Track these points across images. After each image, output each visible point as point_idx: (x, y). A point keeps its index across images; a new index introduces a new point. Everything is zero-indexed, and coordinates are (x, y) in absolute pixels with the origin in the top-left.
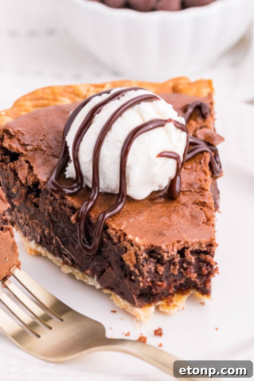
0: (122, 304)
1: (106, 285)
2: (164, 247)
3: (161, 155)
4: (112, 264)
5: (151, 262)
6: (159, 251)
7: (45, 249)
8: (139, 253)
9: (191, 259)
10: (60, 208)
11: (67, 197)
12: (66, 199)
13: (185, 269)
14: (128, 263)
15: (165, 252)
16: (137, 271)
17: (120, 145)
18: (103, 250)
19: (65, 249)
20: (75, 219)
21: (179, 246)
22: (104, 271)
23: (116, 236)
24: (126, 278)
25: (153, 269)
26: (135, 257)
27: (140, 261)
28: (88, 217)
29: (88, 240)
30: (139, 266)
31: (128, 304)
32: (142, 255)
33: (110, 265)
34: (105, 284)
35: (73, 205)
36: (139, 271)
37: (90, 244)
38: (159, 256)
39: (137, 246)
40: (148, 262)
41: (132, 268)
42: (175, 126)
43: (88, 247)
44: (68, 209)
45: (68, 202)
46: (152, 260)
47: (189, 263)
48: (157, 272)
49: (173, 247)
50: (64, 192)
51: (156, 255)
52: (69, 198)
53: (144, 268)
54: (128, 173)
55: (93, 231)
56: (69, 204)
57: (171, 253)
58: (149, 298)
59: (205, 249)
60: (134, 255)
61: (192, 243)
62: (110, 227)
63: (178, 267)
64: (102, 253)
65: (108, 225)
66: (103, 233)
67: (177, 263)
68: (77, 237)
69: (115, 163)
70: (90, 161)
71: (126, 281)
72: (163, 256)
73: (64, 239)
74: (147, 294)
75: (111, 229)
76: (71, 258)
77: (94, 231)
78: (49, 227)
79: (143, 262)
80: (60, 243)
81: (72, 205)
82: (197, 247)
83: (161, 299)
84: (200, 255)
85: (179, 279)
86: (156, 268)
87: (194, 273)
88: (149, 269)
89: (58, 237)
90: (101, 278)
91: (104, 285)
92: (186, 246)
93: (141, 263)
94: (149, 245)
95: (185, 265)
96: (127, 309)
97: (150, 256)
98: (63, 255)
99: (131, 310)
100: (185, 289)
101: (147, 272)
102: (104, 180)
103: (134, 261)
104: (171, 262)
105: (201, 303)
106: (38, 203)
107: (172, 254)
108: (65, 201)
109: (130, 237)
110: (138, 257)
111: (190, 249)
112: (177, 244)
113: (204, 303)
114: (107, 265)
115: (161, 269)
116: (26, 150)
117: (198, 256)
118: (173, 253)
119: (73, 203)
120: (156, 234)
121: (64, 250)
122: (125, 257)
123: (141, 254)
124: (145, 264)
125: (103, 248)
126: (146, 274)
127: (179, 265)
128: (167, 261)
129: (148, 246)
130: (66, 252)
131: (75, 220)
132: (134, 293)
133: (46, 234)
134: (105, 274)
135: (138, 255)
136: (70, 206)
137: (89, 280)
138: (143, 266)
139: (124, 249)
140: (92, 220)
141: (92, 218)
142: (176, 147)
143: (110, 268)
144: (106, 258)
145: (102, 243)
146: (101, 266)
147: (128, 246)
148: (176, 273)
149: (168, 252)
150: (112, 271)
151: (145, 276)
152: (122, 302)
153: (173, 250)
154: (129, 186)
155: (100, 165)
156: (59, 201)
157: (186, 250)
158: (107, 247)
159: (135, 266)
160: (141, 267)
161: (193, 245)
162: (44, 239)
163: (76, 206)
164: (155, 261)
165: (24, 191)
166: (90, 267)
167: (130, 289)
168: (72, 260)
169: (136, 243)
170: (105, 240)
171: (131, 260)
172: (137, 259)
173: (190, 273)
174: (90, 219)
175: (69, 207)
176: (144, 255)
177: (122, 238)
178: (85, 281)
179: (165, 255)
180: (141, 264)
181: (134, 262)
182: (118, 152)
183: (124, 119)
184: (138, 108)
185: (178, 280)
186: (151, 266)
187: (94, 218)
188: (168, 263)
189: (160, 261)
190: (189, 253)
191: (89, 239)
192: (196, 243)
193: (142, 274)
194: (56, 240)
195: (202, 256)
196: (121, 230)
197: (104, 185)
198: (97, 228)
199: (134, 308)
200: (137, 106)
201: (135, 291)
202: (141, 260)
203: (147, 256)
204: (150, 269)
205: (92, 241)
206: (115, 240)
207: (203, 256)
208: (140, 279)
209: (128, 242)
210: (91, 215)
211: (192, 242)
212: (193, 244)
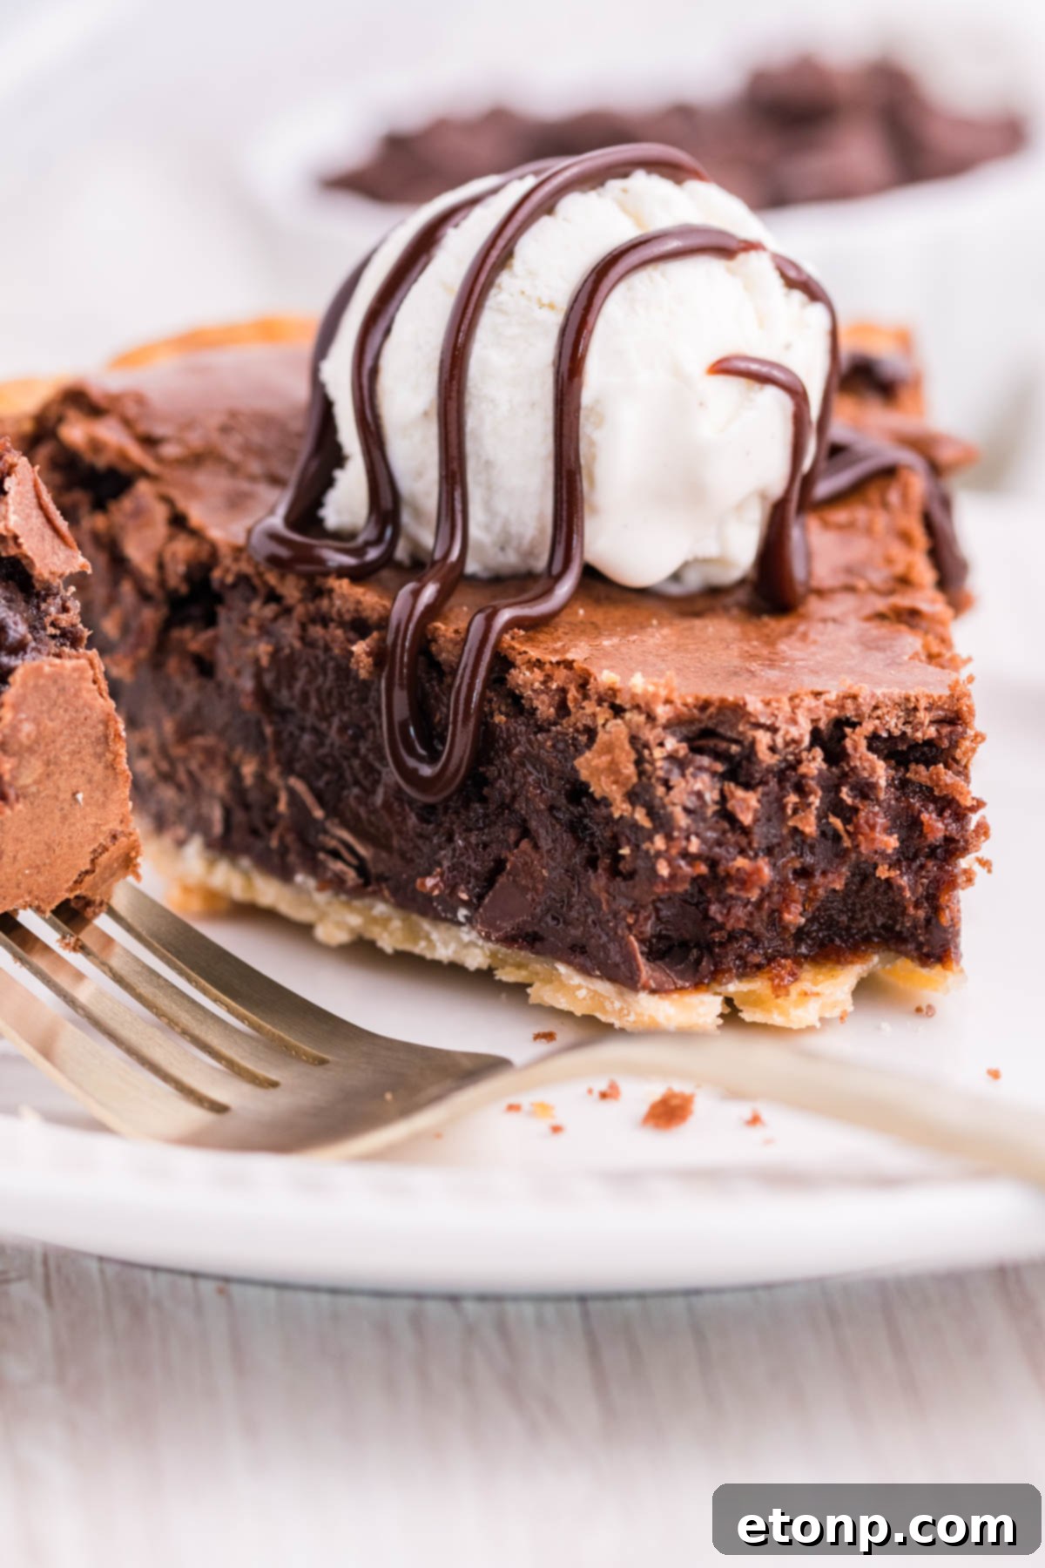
0: (582, 993)
1: (507, 927)
2: (754, 705)
3: (725, 365)
4: (533, 824)
5: (701, 769)
6: (733, 726)
7: (245, 862)
8: (650, 735)
9: (873, 771)
10: (302, 639)
11: (333, 583)
12: (331, 591)
13: (848, 814)
14: (602, 786)
15: (758, 726)
16: (640, 816)
17: (555, 320)
18: (492, 771)
19: (328, 825)
20: (368, 649)
21: (817, 707)
22: (500, 865)
23: (547, 690)
24: (595, 869)
25: (711, 796)
26: (633, 756)
27: (655, 769)
28: (424, 642)
29: (427, 742)
30: (649, 788)
31: (604, 987)
32: (661, 745)
33: (526, 832)
34: (505, 925)
35: (360, 608)
36: (651, 813)
37: (433, 758)
38: (735, 749)
39: (637, 707)
40: (690, 770)
41: (621, 808)
42: (783, 275)
43: (426, 771)
44: (339, 632)
45: (338, 603)
46: (705, 761)
47: (865, 790)
48: (726, 814)
49: (794, 709)
50: (321, 561)
51: (723, 745)
52: (342, 586)
53: (672, 793)
54: (592, 444)
55: (445, 699)
56: (344, 610)
57: (787, 732)
58: (698, 962)
59: (932, 732)
60: (627, 747)
61: (873, 703)
62: (519, 660)
63: (815, 800)
64: (486, 791)
65: (512, 654)
66: (490, 694)
67: (812, 783)
68: (378, 750)
69: (533, 405)
70: (426, 414)
71: (598, 882)
72: (753, 743)
73: (326, 777)
74: (685, 945)
75: (524, 668)
76: (354, 862)
77: (449, 699)
78: (257, 743)
79: (669, 771)
80: (309, 799)
81: (357, 611)
82: (894, 723)
83: (747, 970)
84: (907, 770)
85: (822, 865)
86: (723, 799)
87: (888, 831)
88: (694, 798)
89: (301, 776)
90: (487, 900)
91: (498, 929)
92: (850, 712)
93: (661, 773)
94: (690, 700)
95: (845, 794)
96: (605, 1011)
97: (696, 750)
98: (322, 856)
99: (621, 1009)
100: (850, 949)
101: (687, 811)
102: (488, 507)
103: (629, 770)
104: (788, 774)
105: (919, 1010)
106: (211, 651)
107: (788, 738)
108: (325, 603)
109: (606, 677)
110: (646, 752)
111: (868, 727)
112: (809, 702)
113: (930, 1007)
114: (512, 835)
115: (747, 804)
116: (160, 460)
117: (900, 774)
118: (794, 732)
119: (359, 602)
120: (716, 675)
121: (326, 832)
122: (588, 765)
123: (658, 741)
124: (675, 778)
125: (490, 762)
126: (683, 820)
127: (820, 793)
128: (769, 770)
129: (685, 705)
130: (333, 837)
131: (369, 654)
132: (630, 927)
133: (249, 781)
134: (502, 880)
135: (646, 746)
136: (347, 617)
137: (435, 936)
138: (669, 788)
139: (583, 739)
140: (440, 651)
141: (441, 641)
142: (788, 347)
143: (525, 844)
144: (506, 806)
145: (487, 743)
146: (485, 846)
147: (603, 714)
148: (810, 827)
149: (773, 729)
150: (535, 856)
151: (680, 829)
152: (579, 987)
153: (794, 721)
154: (594, 511)
155: (471, 422)
156: (300, 610)
157: (848, 730)
158: (509, 751)
159: (632, 797)
160: (660, 790)
161: (879, 712)
162: (239, 816)
163: (373, 609)
164: (720, 767)
165: (150, 616)
166: (440, 864)
167: (615, 914)
168: (362, 869)
169: (633, 696)
170: (499, 719)
171: (613, 769)
172: (639, 762)
173: (872, 827)
174: (434, 648)
175: (342, 624)
176: (671, 743)
177: (573, 693)
178: (420, 948)
179: (763, 738)
180: (659, 779)
181: (629, 778)
182: (543, 350)
183: (565, 219)
184: (625, 191)
185: (818, 874)
186: (704, 783)
187: (451, 640)
188: (773, 783)
189: (739, 770)
190: (863, 744)
191: (432, 737)
192: (889, 703)
193: (662, 822)
194: (292, 793)
195: (916, 773)
196: (569, 665)
197: (487, 528)
198: (462, 677)
199: (630, 997)
200: (614, 185)
201: (636, 921)
202: (659, 764)
203: (683, 749)
204: (699, 795)
205: (444, 744)
206: (545, 708)
207: (919, 773)
208: (659, 842)
209: (600, 702)
210: (437, 629)
211: (873, 695)
212: (876, 708)
